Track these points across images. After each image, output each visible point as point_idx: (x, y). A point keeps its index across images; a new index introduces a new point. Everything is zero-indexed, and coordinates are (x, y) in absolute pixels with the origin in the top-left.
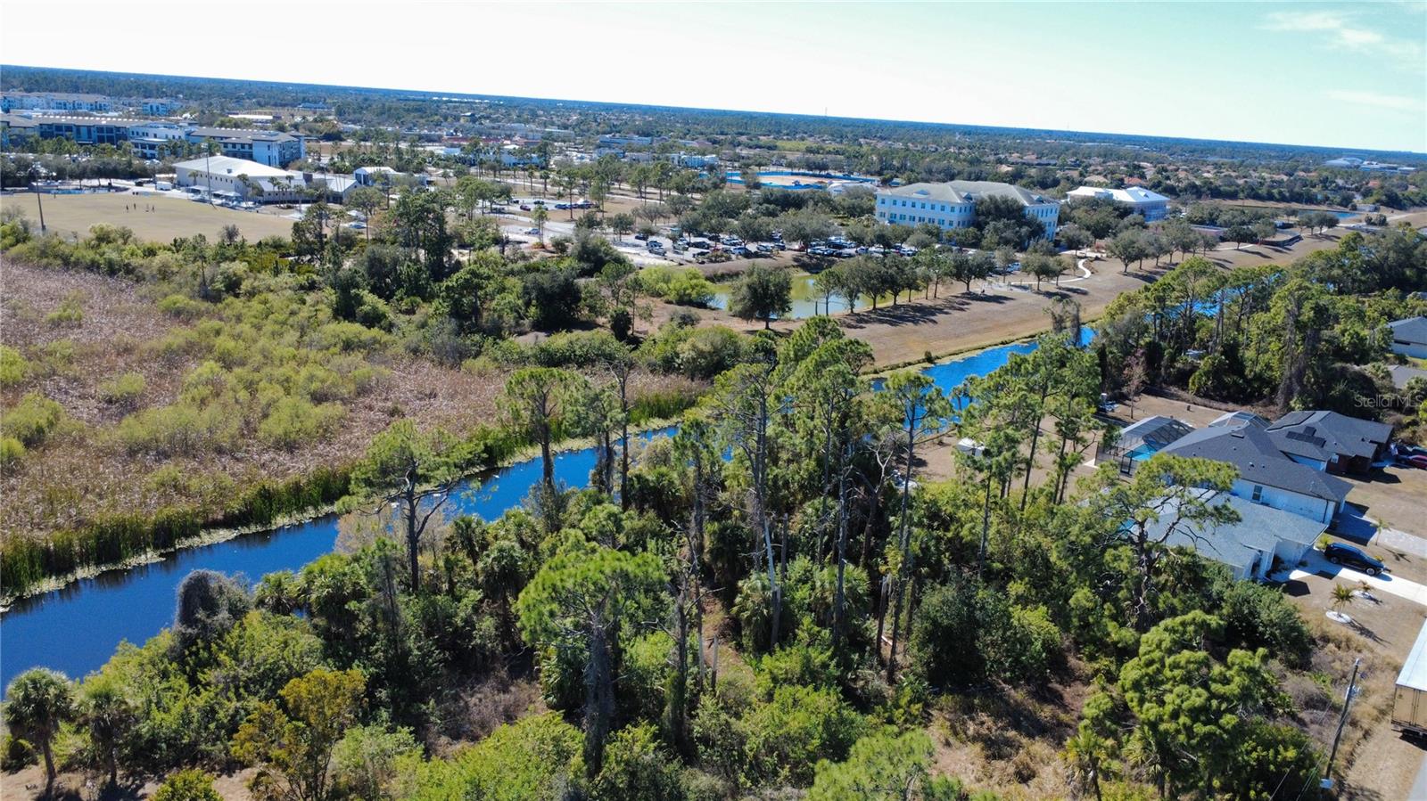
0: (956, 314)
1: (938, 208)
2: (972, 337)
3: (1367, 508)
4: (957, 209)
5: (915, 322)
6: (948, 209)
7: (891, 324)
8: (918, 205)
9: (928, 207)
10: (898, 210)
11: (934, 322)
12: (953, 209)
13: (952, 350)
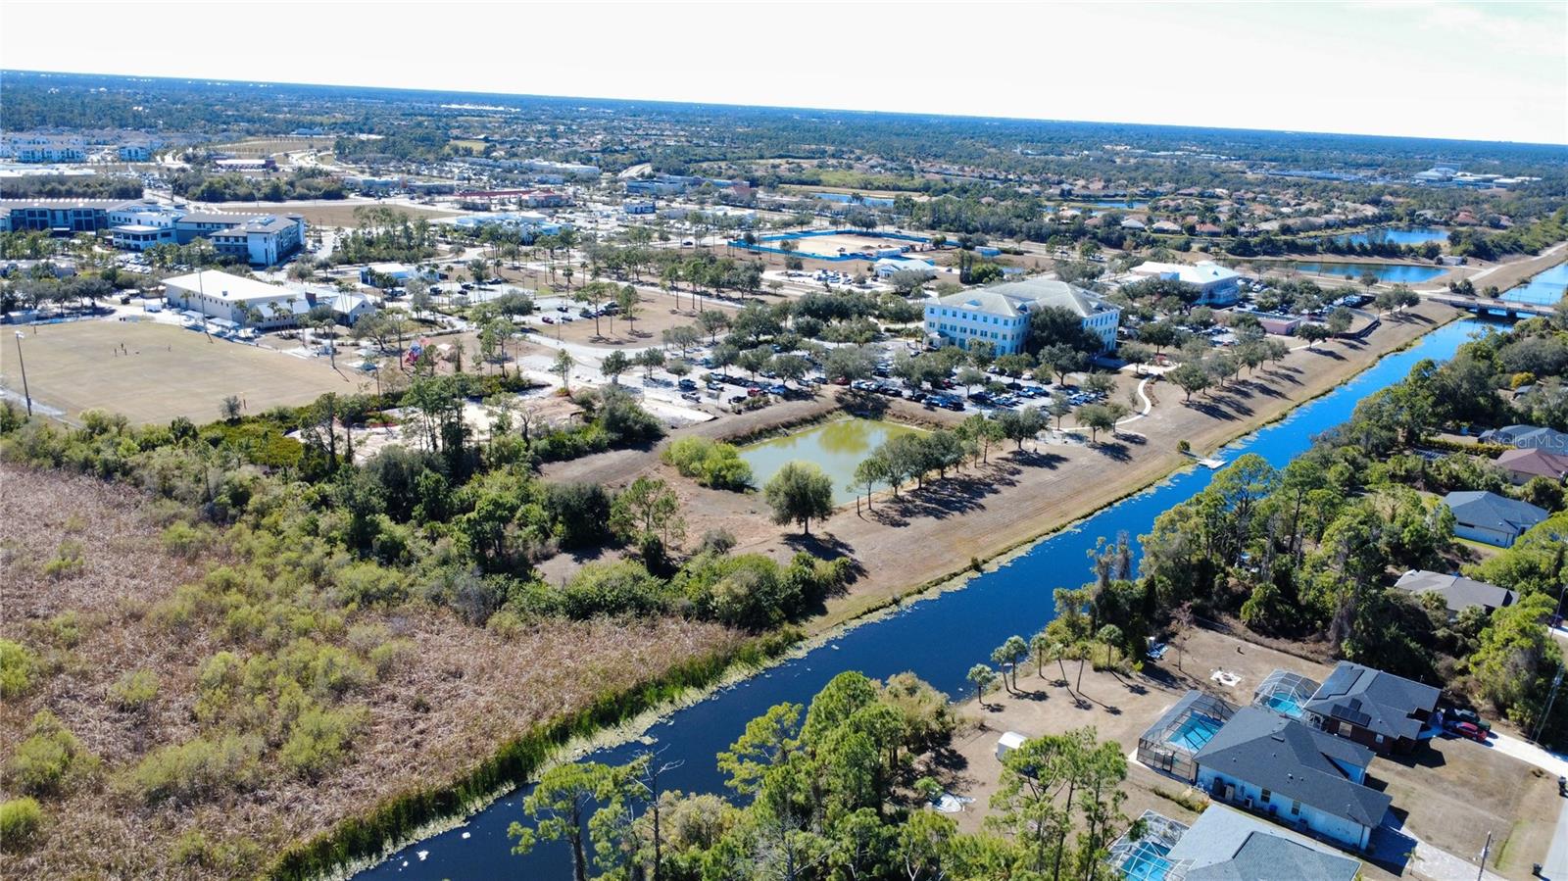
0: (1006, 491)
1: (990, 320)
2: (1022, 525)
3: (1406, 814)
4: (1010, 323)
5: (962, 511)
6: (1001, 322)
7: (939, 515)
8: (970, 317)
9: (980, 319)
10: (949, 321)
11: (982, 507)
12: (1006, 323)
13: (1001, 547)
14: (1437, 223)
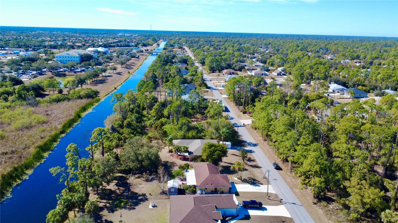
2: (116, 84)
4: (78, 57)
6: (75, 57)
8: (67, 57)
9: (70, 57)
14: (130, 42)
